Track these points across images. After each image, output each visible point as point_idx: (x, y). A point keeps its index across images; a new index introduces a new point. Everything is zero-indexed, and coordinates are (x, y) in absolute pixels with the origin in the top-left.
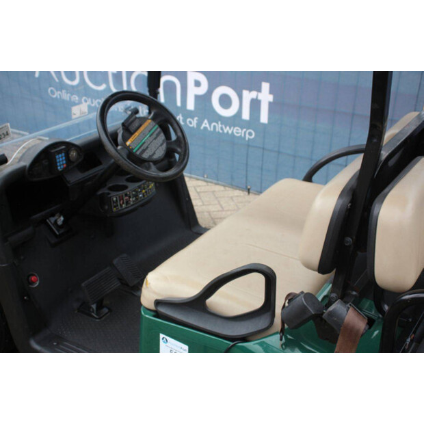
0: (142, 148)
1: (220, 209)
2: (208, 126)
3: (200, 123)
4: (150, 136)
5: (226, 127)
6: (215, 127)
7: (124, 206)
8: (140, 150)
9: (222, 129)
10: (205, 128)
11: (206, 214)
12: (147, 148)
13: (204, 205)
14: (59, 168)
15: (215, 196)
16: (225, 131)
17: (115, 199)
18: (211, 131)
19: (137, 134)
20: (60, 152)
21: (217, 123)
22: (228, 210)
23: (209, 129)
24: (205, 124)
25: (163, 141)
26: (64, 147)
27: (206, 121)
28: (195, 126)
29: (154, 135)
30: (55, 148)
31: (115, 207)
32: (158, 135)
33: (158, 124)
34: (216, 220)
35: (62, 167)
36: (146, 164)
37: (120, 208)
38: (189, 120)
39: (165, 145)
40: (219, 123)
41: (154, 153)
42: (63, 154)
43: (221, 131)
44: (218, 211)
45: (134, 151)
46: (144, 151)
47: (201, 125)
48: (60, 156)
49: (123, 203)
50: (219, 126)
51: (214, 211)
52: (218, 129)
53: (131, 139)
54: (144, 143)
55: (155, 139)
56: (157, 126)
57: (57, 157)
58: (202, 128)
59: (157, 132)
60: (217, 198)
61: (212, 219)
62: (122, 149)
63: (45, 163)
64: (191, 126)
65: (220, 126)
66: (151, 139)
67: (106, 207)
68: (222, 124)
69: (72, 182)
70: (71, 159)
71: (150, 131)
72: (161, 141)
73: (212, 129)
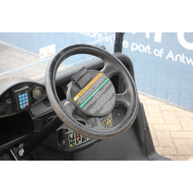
0: (90, 103)
1: (181, 129)
2: (172, 57)
3: (165, 54)
4: (99, 90)
5: (189, 59)
6: (179, 58)
7: (80, 142)
8: (88, 105)
9: (185, 60)
10: (170, 59)
11: (166, 133)
12: (95, 102)
13: (165, 123)
14: (21, 106)
15: (176, 115)
16: (188, 62)
17: (71, 136)
18: (175, 61)
19: (86, 88)
20: (23, 92)
21: (182, 55)
22: (187, 131)
23: (173, 59)
24: (170, 55)
25: (113, 95)
26: (27, 87)
27: (171, 52)
28: (161, 56)
29: (104, 89)
30: (19, 88)
31: (71, 143)
32: (108, 89)
33: (109, 77)
34: (175, 140)
35: (25, 105)
36: (93, 119)
37: (76, 145)
38: (155, 50)
39: (114, 99)
40: (183, 54)
41: (102, 108)
42: (26, 94)
43: (184, 62)
44: (179, 131)
45: (81, 106)
46: (91, 106)
47: (166, 55)
48: (23, 95)
49: (80, 139)
50: (182, 58)
51: (174, 131)
52: (182, 60)
53: (79, 94)
54: (93, 97)
55: (104, 93)
56: (108, 79)
57: (20, 96)
58: (167, 58)
59: (107, 86)
60: (178, 118)
61: (172, 138)
62: (68, 105)
63: (9, 102)
64: (158, 56)
65: (184, 57)
66: (100, 93)
67: (64, 142)
68: (185, 56)
69: (36, 115)
70: (34, 97)
71: (99, 85)
72: (110, 95)
73: (176, 60)
